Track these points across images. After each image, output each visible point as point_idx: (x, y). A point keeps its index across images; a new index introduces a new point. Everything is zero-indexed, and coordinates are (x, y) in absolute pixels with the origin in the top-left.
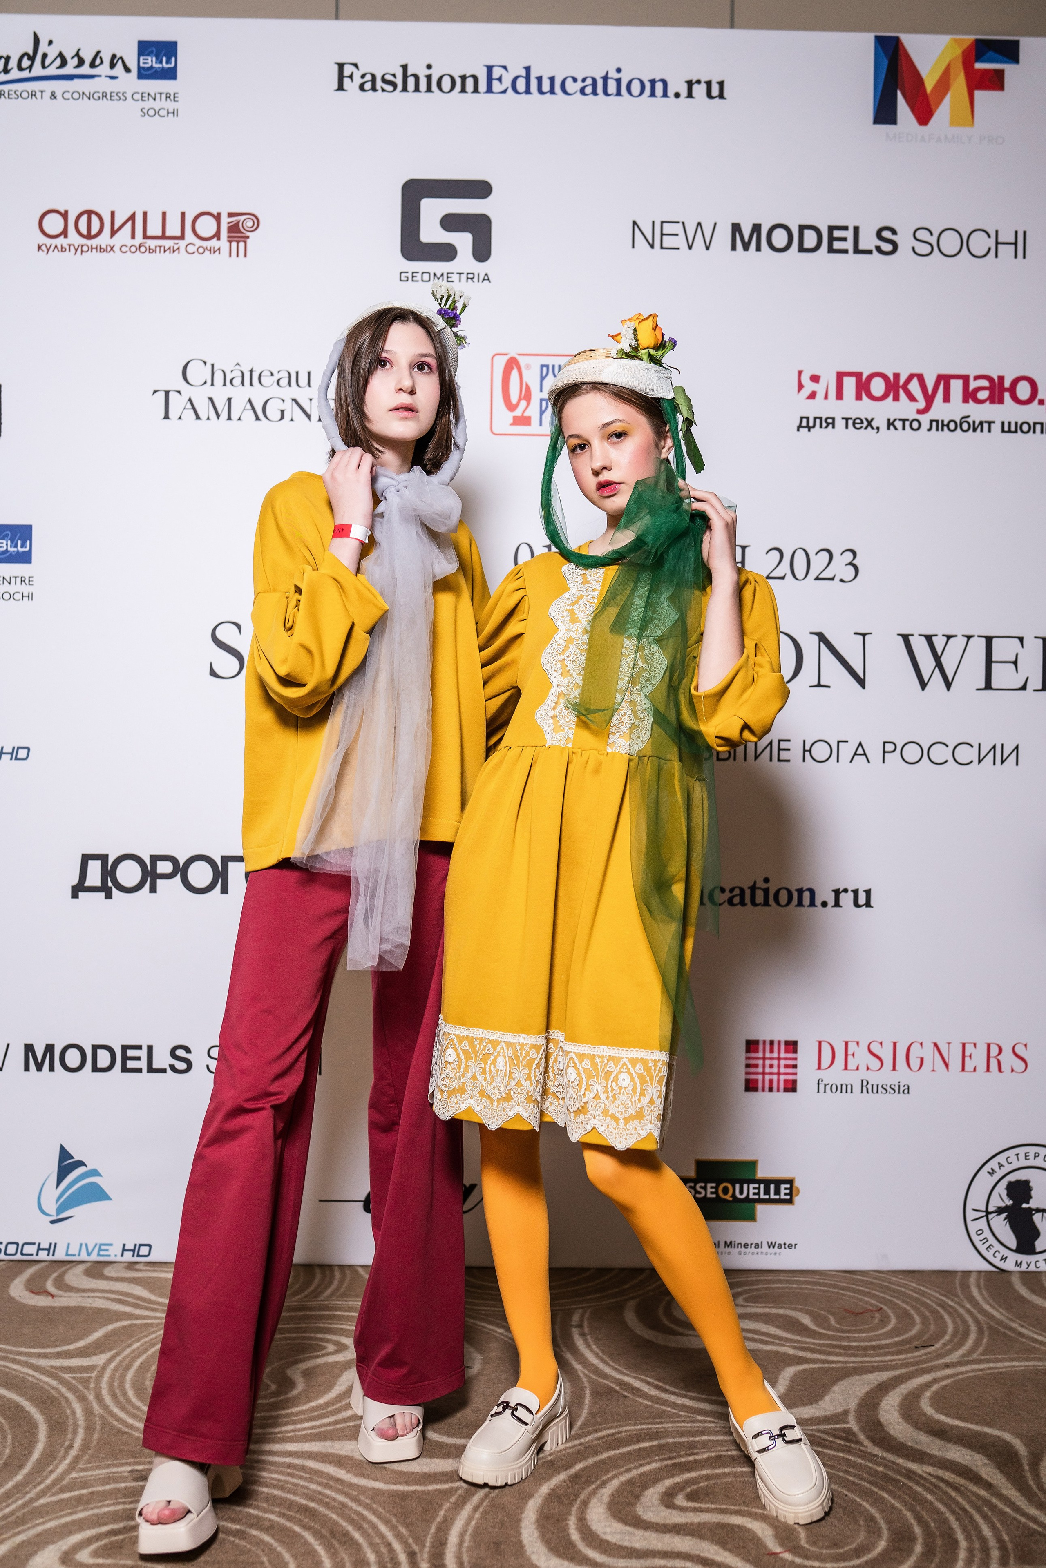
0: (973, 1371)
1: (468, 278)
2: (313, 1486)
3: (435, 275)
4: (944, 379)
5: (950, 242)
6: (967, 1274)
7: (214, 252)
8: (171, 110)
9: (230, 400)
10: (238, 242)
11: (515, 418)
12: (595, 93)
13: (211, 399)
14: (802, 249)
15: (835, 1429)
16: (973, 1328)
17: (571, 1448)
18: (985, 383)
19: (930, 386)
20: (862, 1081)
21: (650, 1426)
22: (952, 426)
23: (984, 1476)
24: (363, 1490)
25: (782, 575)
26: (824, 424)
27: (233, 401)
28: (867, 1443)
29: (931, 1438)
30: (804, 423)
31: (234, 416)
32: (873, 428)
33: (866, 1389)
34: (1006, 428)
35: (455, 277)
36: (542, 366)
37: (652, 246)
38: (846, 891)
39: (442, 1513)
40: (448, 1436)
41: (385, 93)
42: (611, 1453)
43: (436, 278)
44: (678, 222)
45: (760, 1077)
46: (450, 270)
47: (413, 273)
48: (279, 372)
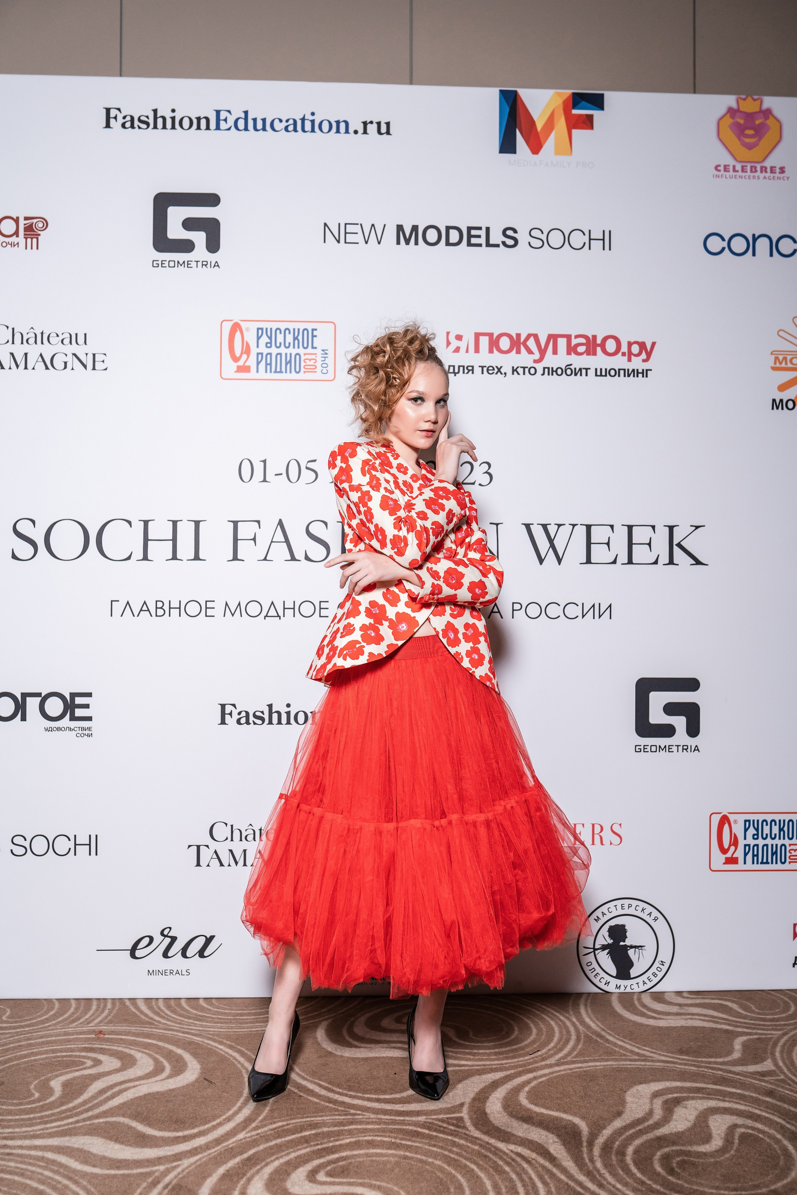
0: (565, 1070)
1: (203, 265)
2: (47, 1173)
3: (178, 262)
4: (553, 338)
5: (556, 239)
6: (580, 995)
7: (14, 246)
9: (26, 354)
10: (32, 239)
11: (238, 367)
12: (295, 130)
13: (12, 354)
14: (448, 244)
15: (450, 1118)
16: (574, 1037)
17: (249, 1137)
18: (583, 341)
19: (543, 343)
21: (312, 1119)
22: (559, 372)
23: (552, 1151)
24: (84, 1175)
26: (466, 371)
27: (28, 355)
28: (471, 1128)
29: (520, 1123)
30: (451, 370)
31: (30, 366)
32: (501, 374)
33: (482, 1086)
34: (599, 373)
35: (193, 264)
36: (258, 329)
37: (338, 241)
39: (139, 1191)
40: (160, 1130)
42: (278, 1141)
43: (179, 265)
44: (358, 224)
46: (189, 259)
47: (162, 261)
48: (63, 334)
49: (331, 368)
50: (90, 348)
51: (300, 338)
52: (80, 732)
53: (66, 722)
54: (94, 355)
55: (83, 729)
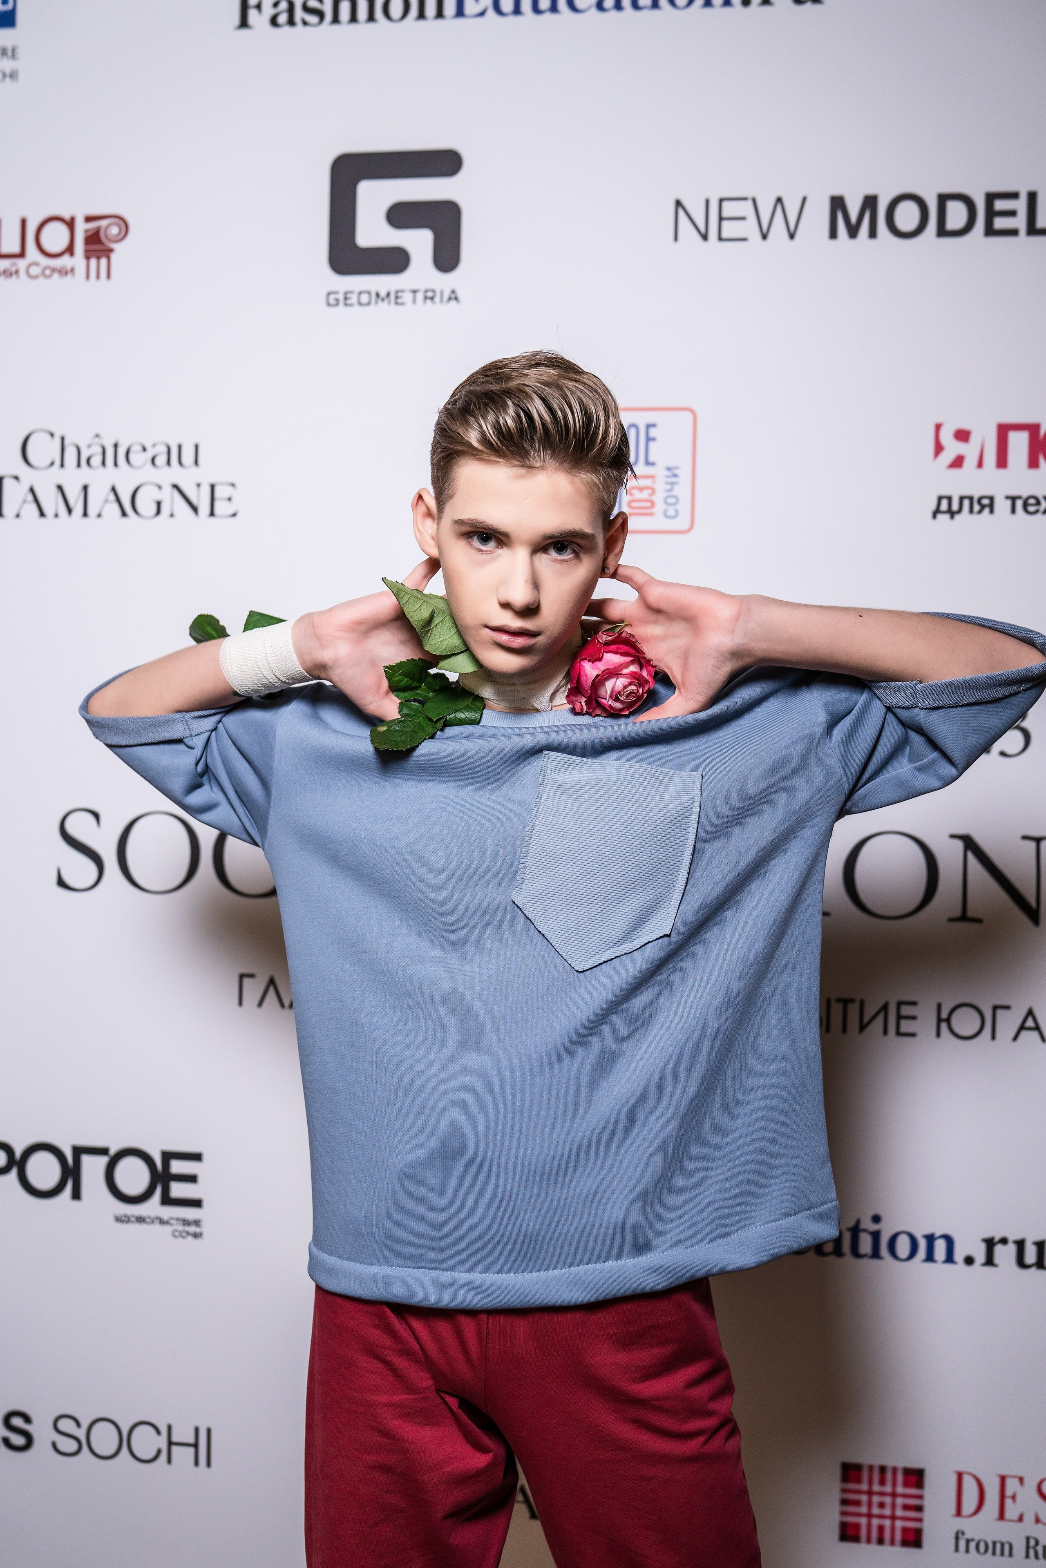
1: (426, 298)
3: (378, 295)
7: (66, 273)
8: (8, 71)
9: (85, 488)
10: (98, 258)
13: (60, 488)
14: (942, 232)
20: (1028, 1539)
26: (977, 507)
27: (90, 489)
30: (944, 506)
31: (92, 510)
35: (407, 297)
37: (705, 237)
38: (1004, 1241)
41: (307, 29)
43: (379, 301)
44: (745, 199)
45: (863, 1521)
46: (400, 287)
47: (346, 293)
48: (154, 445)
49: (684, 506)
50: (206, 474)
52: (181, 1228)
53: (153, 1207)
54: (212, 487)
55: (186, 1222)
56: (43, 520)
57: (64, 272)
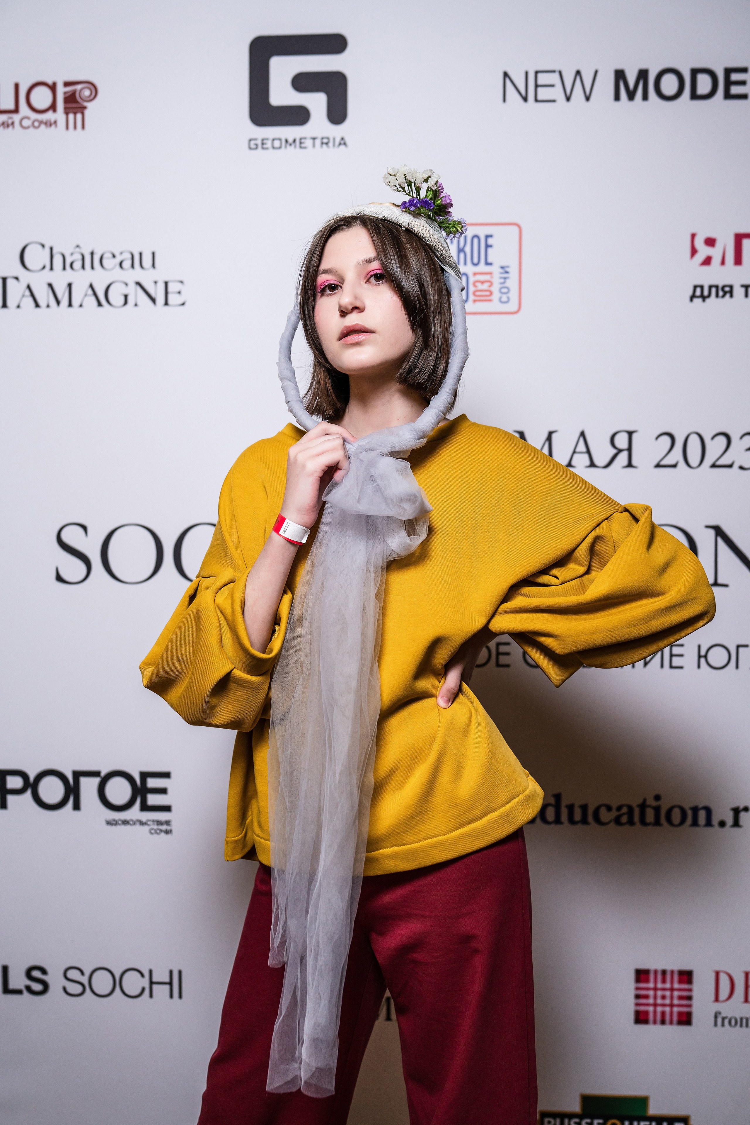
1: (322, 143)
3: (286, 141)
7: (51, 125)
9: (70, 285)
10: (75, 114)
13: (50, 285)
14: (694, 96)
25: (673, 462)
26: (721, 293)
27: (73, 286)
30: (698, 292)
31: (75, 302)
35: (309, 142)
37: (525, 99)
38: (746, 809)
43: (288, 146)
44: (554, 71)
45: (651, 1009)
46: (303, 136)
47: (263, 140)
48: (121, 253)
49: (514, 294)
50: (161, 274)
51: (468, 249)
52: (155, 827)
53: (135, 813)
54: (166, 284)
55: (159, 823)
56: (38, 309)
57: (48, 124)
